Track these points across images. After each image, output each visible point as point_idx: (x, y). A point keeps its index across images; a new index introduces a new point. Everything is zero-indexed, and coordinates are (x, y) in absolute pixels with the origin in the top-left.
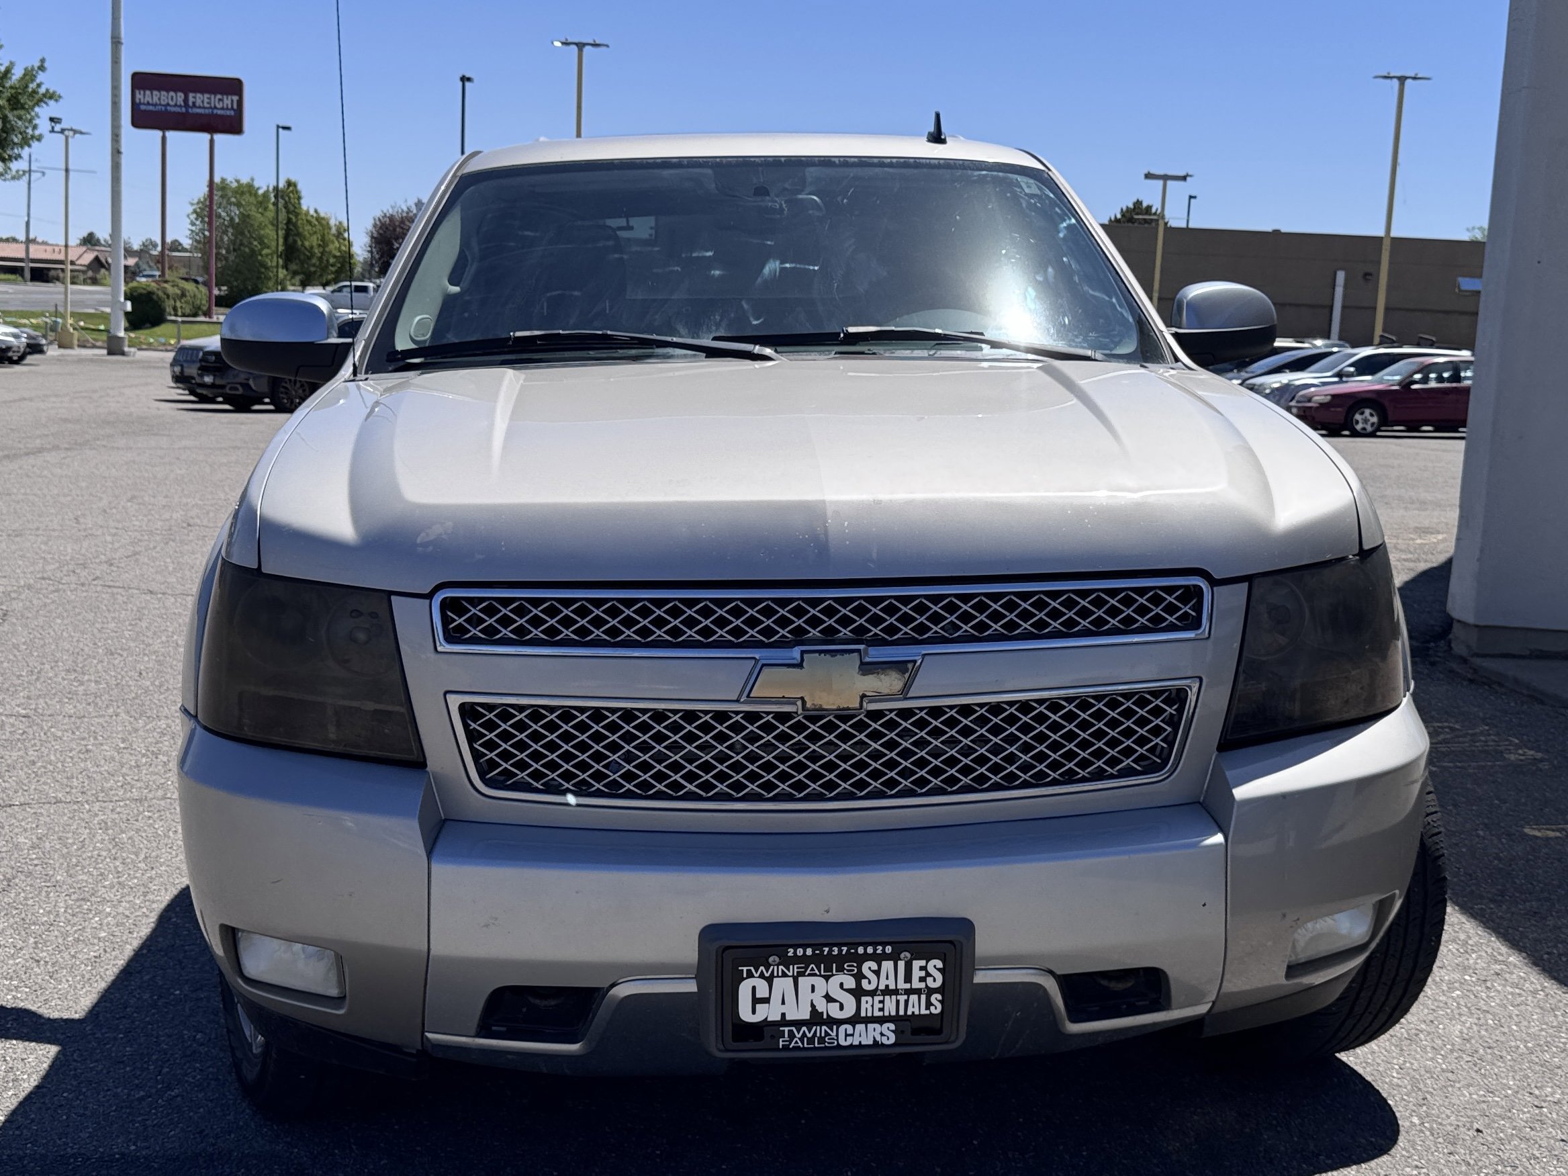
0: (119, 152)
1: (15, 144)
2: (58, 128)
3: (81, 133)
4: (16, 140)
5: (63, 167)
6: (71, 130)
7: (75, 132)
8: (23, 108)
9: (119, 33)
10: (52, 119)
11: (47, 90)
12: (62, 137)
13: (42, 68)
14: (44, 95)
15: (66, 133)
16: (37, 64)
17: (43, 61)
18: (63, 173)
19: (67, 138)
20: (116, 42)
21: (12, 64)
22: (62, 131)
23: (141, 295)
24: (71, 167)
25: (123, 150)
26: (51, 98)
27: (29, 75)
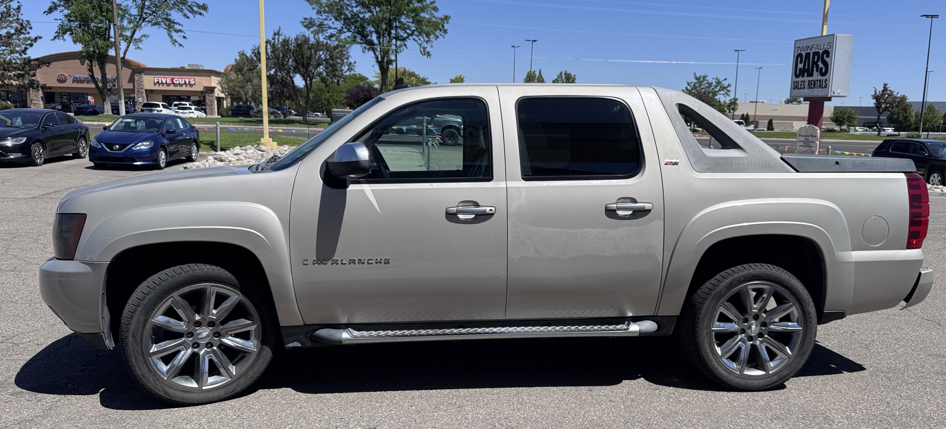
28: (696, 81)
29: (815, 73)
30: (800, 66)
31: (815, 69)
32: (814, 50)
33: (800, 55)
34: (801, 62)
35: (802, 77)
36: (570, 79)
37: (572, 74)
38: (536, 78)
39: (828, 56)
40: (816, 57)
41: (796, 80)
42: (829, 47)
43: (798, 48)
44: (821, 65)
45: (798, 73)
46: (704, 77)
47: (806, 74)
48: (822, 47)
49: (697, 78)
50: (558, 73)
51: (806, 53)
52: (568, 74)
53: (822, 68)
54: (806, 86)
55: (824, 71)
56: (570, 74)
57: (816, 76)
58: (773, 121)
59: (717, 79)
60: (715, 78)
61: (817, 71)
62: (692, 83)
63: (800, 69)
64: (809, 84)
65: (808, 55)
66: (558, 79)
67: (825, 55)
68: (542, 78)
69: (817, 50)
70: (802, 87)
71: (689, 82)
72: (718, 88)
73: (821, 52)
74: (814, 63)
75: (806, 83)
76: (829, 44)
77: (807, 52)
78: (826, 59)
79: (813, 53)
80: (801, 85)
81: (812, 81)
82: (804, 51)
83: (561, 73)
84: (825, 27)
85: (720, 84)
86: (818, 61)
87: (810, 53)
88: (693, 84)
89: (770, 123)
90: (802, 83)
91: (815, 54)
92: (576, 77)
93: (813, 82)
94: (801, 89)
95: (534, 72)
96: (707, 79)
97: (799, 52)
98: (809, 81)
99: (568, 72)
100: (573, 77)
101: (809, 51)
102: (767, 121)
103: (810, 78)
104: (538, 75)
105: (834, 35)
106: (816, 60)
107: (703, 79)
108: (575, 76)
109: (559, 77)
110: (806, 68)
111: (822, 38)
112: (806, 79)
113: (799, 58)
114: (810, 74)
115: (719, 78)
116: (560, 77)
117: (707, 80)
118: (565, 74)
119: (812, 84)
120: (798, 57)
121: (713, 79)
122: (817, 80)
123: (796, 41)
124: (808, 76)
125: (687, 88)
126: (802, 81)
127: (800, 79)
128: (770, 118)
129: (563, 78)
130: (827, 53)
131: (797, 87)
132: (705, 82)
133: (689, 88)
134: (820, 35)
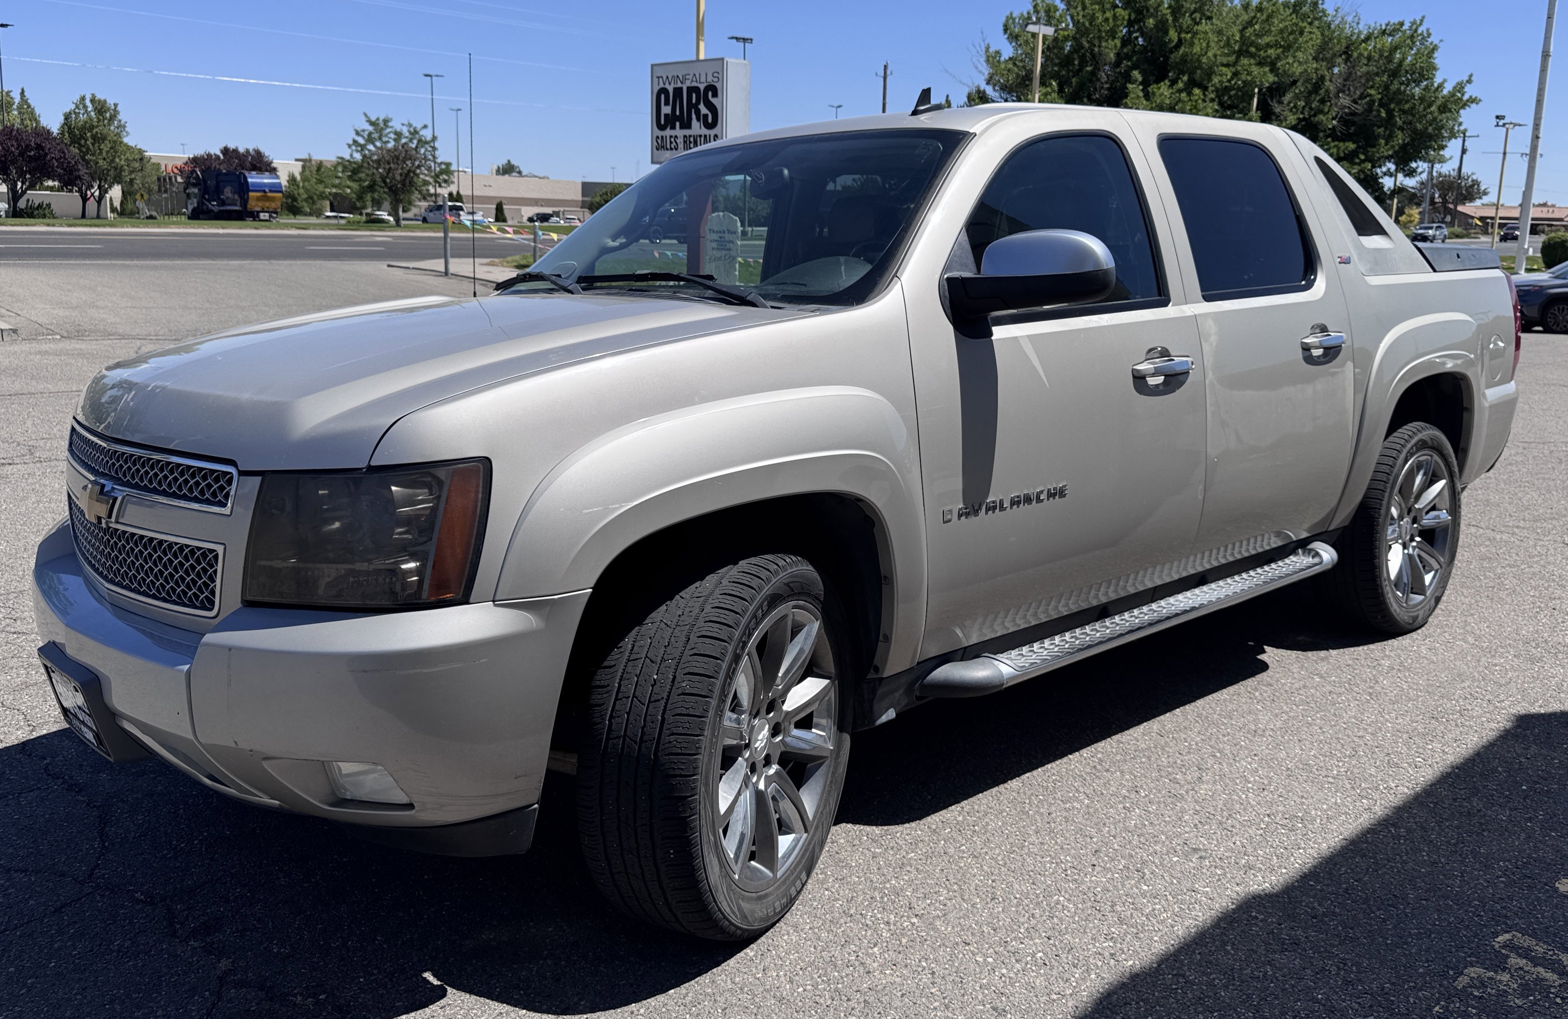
0: (1538, 138)
1: (1444, 137)
2: (1501, 123)
3: (1520, 125)
4: (1446, 135)
5: (1502, 151)
6: (1511, 123)
7: (1515, 125)
8: (1450, 111)
9: (1549, 49)
10: (1497, 117)
11: (1471, 97)
12: (1504, 129)
13: (1469, 81)
14: (1468, 101)
15: (1507, 126)
16: (1466, 78)
17: (1471, 76)
18: (1502, 155)
19: (1507, 129)
20: (1546, 55)
21: (1445, 81)
22: (1504, 125)
23: (1556, 243)
24: (1508, 150)
25: (1541, 135)
26: (1472, 102)
27: (1460, 87)
28: (371, 128)
29: (695, 123)
30: (666, 110)
31: (694, 116)
32: (688, 83)
33: (663, 91)
34: (667, 103)
35: (671, 128)
36: (105, 112)
37: (108, 102)
38: (15, 107)
39: (715, 95)
40: (694, 95)
41: (660, 133)
42: (716, 80)
43: (658, 78)
44: (704, 110)
45: (663, 122)
46: (386, 122)
47: (678, 124)
48: (703, 79)
49: (372, 123)
50: (76, 99)
51: (675, 89)
52: (100, 101)
53: (706, 116)
54: (681, 146)
55: (710, 120)
56: (105, 101)
57: (697, 128)
58: (505, 207)
59: (410, 125)
60: (406, 123)
61: (698, 120)
62: (364, 131)
63: (666, 115)
64: (685, 142)
65: (678, 91)
66: (77, 111)
67: (710, 94)
68: (29, 106)
69: (694, 84)
70: (673, 146)
71: (359, 129)
72: (415, 142)
73: (702, 87)
74: (691, 106)
75: (680, 141)
76: (715, 75)
77: (676, 86)
78: (713, 100)
79: (688, 88)
80: (671, 143)
81: (690, 136)
82: (670, 84)
83: (83, 99)
84: (702, 44)
85: (417, 136)
86: (698, 102)
87: (681, 89)
88: (367, 133)
89: (499, 209)
90: (672, 140)
91: (691, 90)
92: (119, 108)
93: (692, 139)
94: (671, 149)
95: (8, 93)
96: (390, 124)
97: (662, 85)
98: (685, 136)
99: (100, 96)
100: (113, 107)
101: (679, 85)
102: (494, 206)
103: (687, 132)
104: (17, 100)
105: (723, 59)
106: (694, 101)
107: (385, 124)
108: (116, 105)
109: (77, 107)
110: (678, 113)
111: (697, 64)
112: (679, 132)
113: (663, 96)
114: (687, 125)
115: (414, 125)
116: (81, 106)
117: (392, 127)
118: (92, 101)
119: (690, 142)
120: (661, 95)
121: (403, 125)
122: (700, 136)
123: (653, 66)
124: (681, 128)
125: (355, 142)
126: (671, 137)
127: (668, 132)
128: (498, 201)
129: (89, 109)
130: (713, 89)
131: (663, 147)
132: (388, 130)
133: (361, 141)
134: (694, 58)
